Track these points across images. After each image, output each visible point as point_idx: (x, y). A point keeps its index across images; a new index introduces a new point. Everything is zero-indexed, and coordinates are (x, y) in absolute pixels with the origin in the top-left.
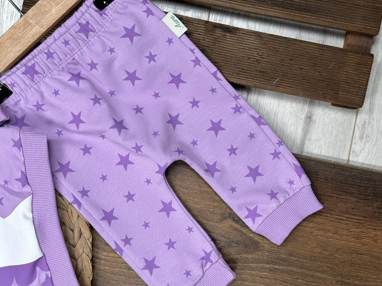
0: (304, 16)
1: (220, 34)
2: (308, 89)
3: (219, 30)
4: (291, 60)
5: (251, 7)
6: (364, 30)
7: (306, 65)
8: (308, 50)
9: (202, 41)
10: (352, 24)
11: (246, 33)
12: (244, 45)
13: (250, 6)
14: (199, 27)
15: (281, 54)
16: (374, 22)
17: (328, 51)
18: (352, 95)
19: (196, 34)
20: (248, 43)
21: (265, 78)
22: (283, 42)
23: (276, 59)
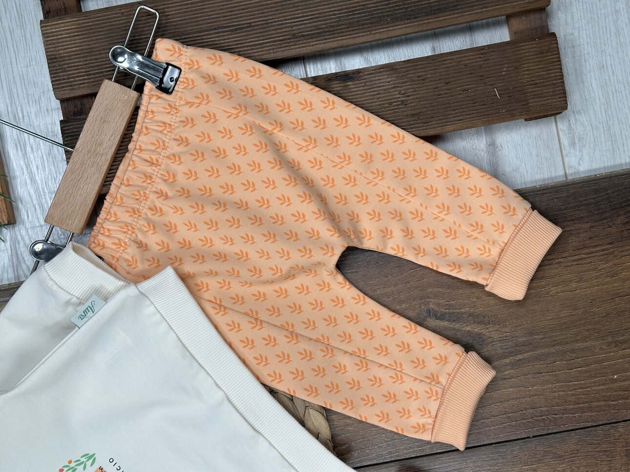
0: (441, 18)
1: (338, 87)
2: (486, 113)
3: (335, 82)
4: (447, 83)
5: (367, 35)
6: (528, 5)
7: (470, 83)
8: (465, 62)
11: (374, 72)
12: (377, 89)
13: (364, 34)
15: (431, 81)
17: (492, 52)
18: (547, 98)
20: (381, 85)
22: (428, 64)
23: (427, 91)
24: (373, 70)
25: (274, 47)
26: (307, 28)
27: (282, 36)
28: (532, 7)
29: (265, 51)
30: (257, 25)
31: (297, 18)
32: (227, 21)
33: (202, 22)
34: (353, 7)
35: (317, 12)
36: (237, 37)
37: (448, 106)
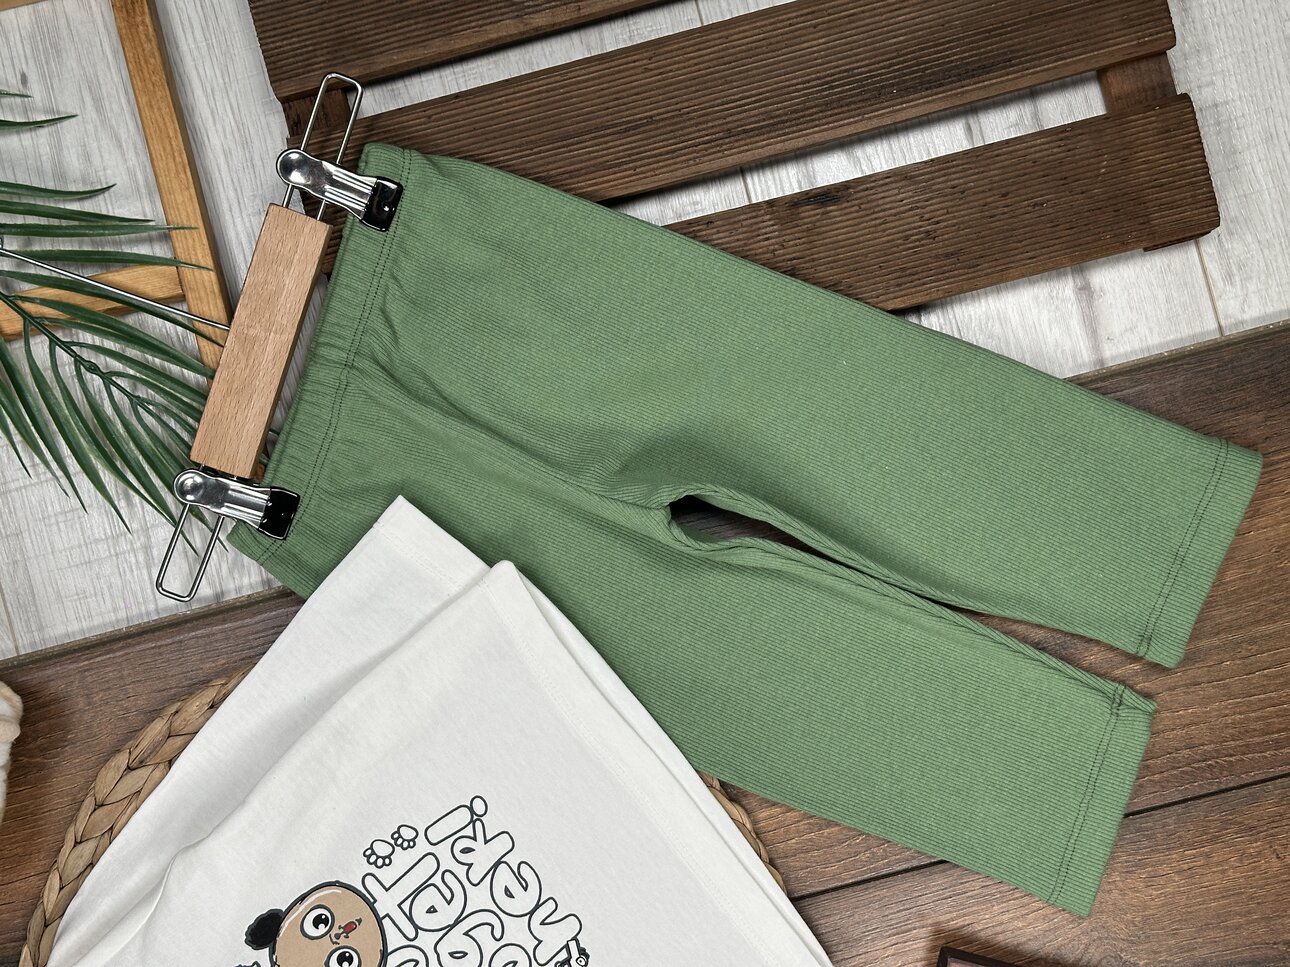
0: (986, 83)
1: (813, 216)
2: (1076, 243)
3: (807, 207)
4: (1005, 195)
5: (856, 122)
6: (1138, 49)
7: (1044, 192)
8: (1033, 156)
9: (782, 251)
10: (1107, 50)
12: (881, 214)
13: (852, 120)
14: (758, 223)
15: (975, 193)
16: (1154, 20)
17: (1080, 134)
18: (1183, 208)
20: (888, 206)
21: (964, 264)
22: (967, 163)
23: (970, 211)
24: (872, 182)
26: (751, 117)
27: (707, 135)
28: (1144, 53)
29: (682, 162)
30: (663, 120)
31: (732, 101)
32: (609, 117)
33: (569, 122)
34: (828, 76)
36: (633, 142)
37: (1007, 234)
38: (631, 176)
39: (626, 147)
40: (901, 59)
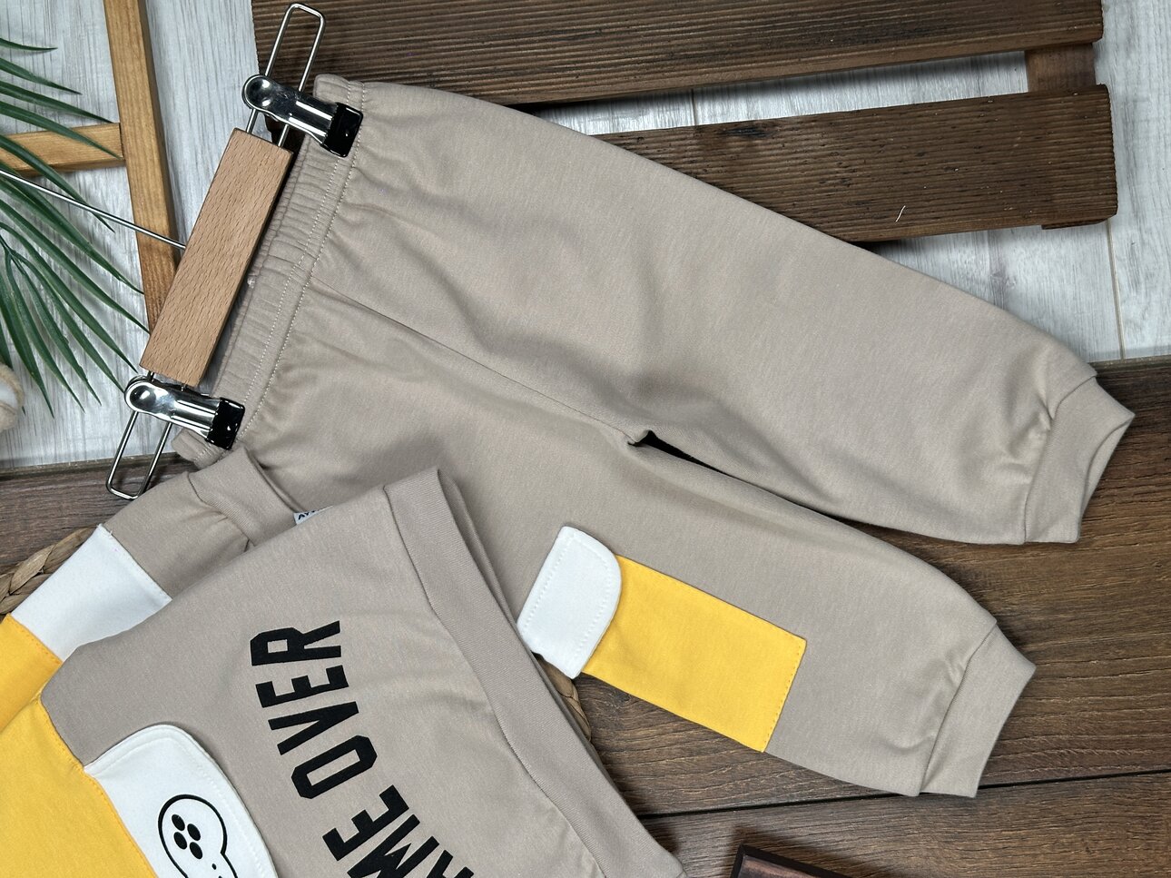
0: (920, 46)
1: (738, 146)
2: (980, 210)
3: (734, 138)
4: (921, 155)
5: (792, 64)
6: (1066, 36)
7: (958, 157)
8: (953, 122)
10: (1037, 32)
11: (799, 125)
12: (802, 155)
13: (788, 61)
14: (685, 145)
15: (893, 149)
16: (1086, 11)
17: (999, 108)
18: (1085, 193)
19: (684, 163)
20: (810, 148)
21: (872, 214)
22: (890, 119)
23: (887, 164)
24: (798, 123)
25: (636, 71)
26: (694, 43)
27: (651, 54)
28: (1071, 40)
29: (622, 76)
30: (611, 33)
31: (678, 26)
32: (560, 23)
34: (773, 16)
35: (714, 19)
36: (577, 50)
37: (918, 192)
38: (573, 82)
39: (572, 53)
40: (844, 10)
